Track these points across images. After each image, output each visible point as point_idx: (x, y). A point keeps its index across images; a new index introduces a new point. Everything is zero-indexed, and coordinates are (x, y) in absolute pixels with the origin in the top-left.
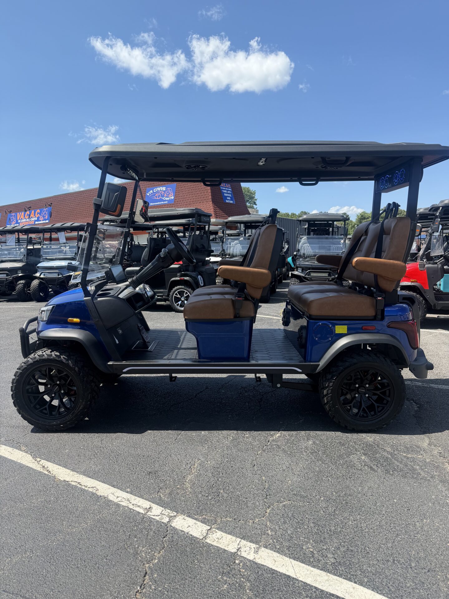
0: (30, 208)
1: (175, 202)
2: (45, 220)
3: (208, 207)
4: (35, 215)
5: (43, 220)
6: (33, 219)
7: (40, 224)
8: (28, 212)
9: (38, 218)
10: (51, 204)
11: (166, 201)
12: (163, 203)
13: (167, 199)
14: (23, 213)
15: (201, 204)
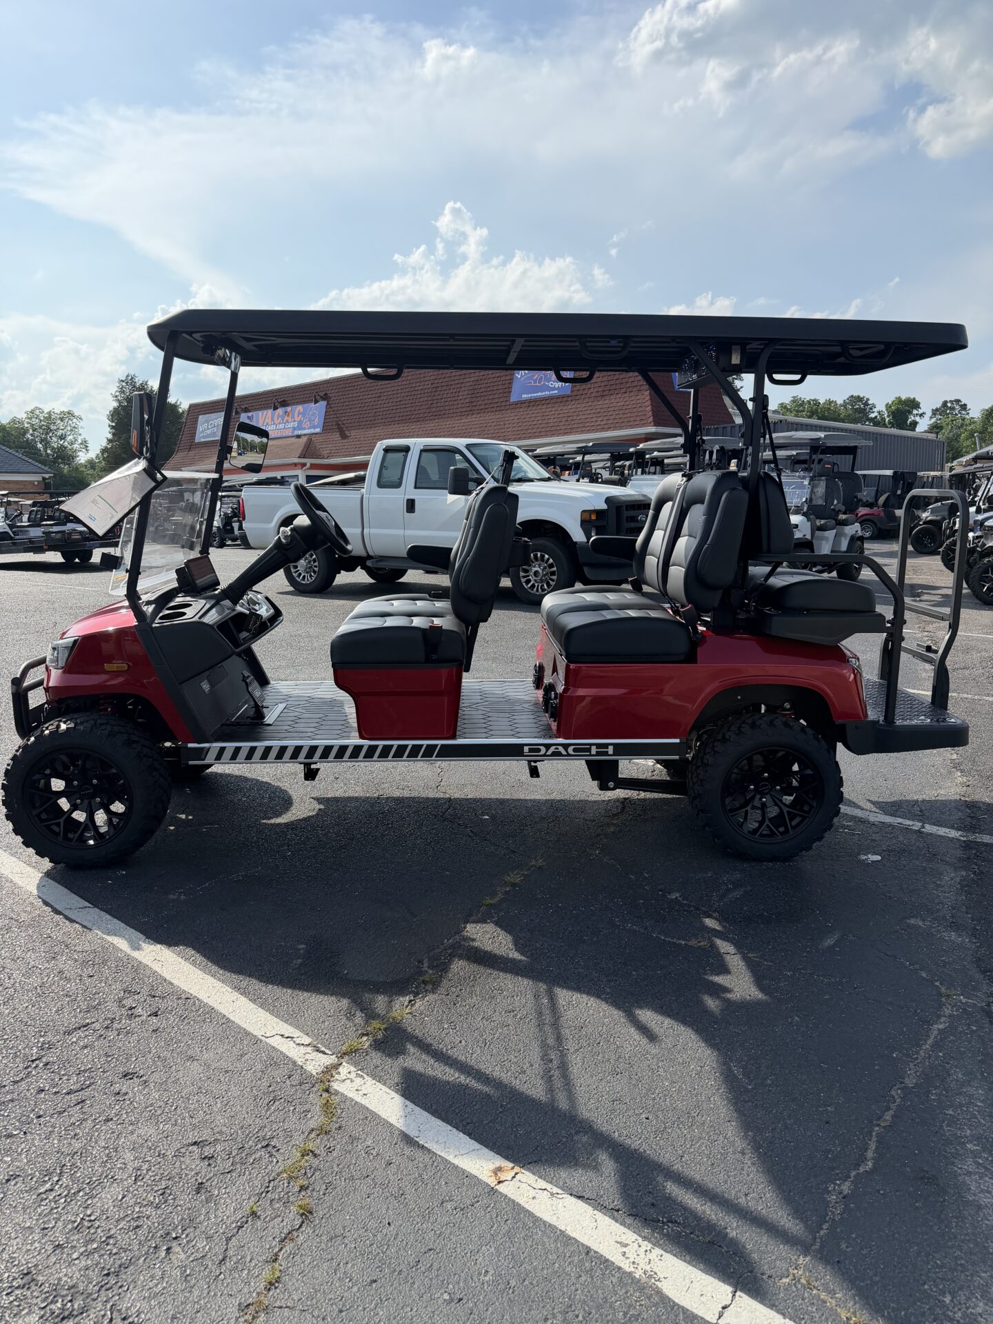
0: (284, 404)
1: (572, 391)
2: (314, 427)
3: (640, 401)
4: (293, 417)
5: (309, 428)
6: (291, 425)
7: (305, 435)
8: (280, 411)
9: (300, 422)
10: (326, 394)
11: (554, 389)
12: (547, 393)
13: (556, 386)
14: (270, 412)
15: (627, 395)
